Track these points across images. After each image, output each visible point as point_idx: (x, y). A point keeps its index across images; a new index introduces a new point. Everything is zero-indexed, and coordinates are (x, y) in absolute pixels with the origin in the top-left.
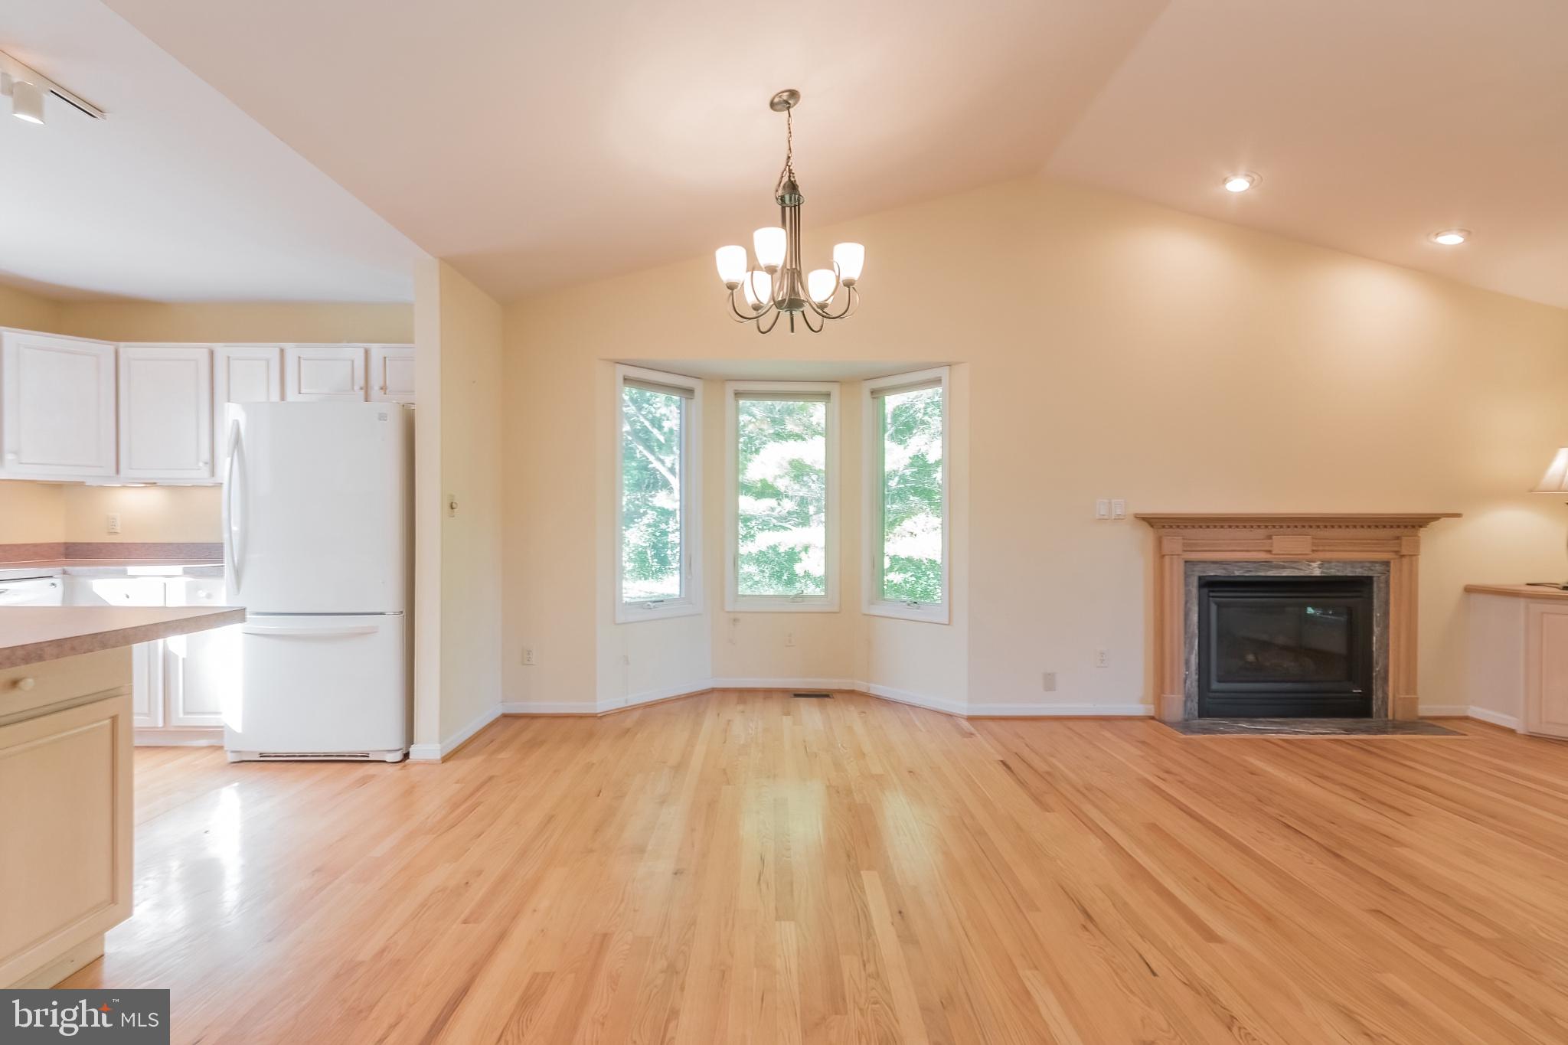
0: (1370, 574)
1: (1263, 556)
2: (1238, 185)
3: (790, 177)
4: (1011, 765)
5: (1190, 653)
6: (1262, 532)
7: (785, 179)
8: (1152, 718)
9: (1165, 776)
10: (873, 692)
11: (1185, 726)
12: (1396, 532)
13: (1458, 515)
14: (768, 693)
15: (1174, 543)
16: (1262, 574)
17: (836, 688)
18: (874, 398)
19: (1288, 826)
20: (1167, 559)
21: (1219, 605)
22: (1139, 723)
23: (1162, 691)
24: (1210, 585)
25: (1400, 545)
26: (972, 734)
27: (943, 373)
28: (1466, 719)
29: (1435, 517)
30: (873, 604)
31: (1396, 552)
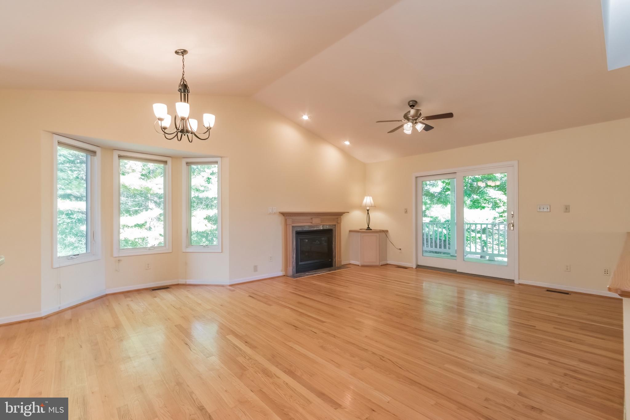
0: (332, 228)
1: (310, 224)
2: (305, 117)
3: (184, 82)
4: (253, 296)
5: (294, 254)
6: (309, 218)
7: (182, 83)
8: (284, 276)
9: (296, 290)
10: (188, 283)
11: (293, 276)
12: (337, 217)
13: (349, 213)
14: (139, 291)
15: (289, 221)
16: (310, 229)
17: (171, 284)
18: (187, 165)
19: (327, 295)
20: (288, 226)
21: (300, 239)
22: (281, 278)
23: (287, 267)
24: (298, 233)
25: (338, 220)
26: (234, 290)
27: (219, 160)
28: (350, 264)
29: (344, 213)
30: (187, 248)
31: (337, 222)
